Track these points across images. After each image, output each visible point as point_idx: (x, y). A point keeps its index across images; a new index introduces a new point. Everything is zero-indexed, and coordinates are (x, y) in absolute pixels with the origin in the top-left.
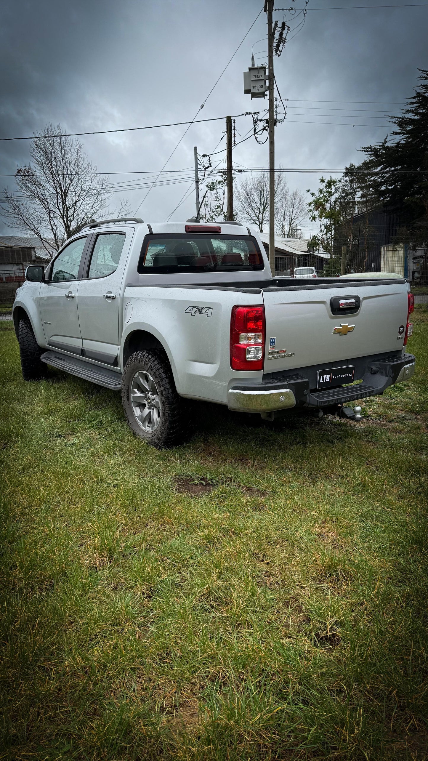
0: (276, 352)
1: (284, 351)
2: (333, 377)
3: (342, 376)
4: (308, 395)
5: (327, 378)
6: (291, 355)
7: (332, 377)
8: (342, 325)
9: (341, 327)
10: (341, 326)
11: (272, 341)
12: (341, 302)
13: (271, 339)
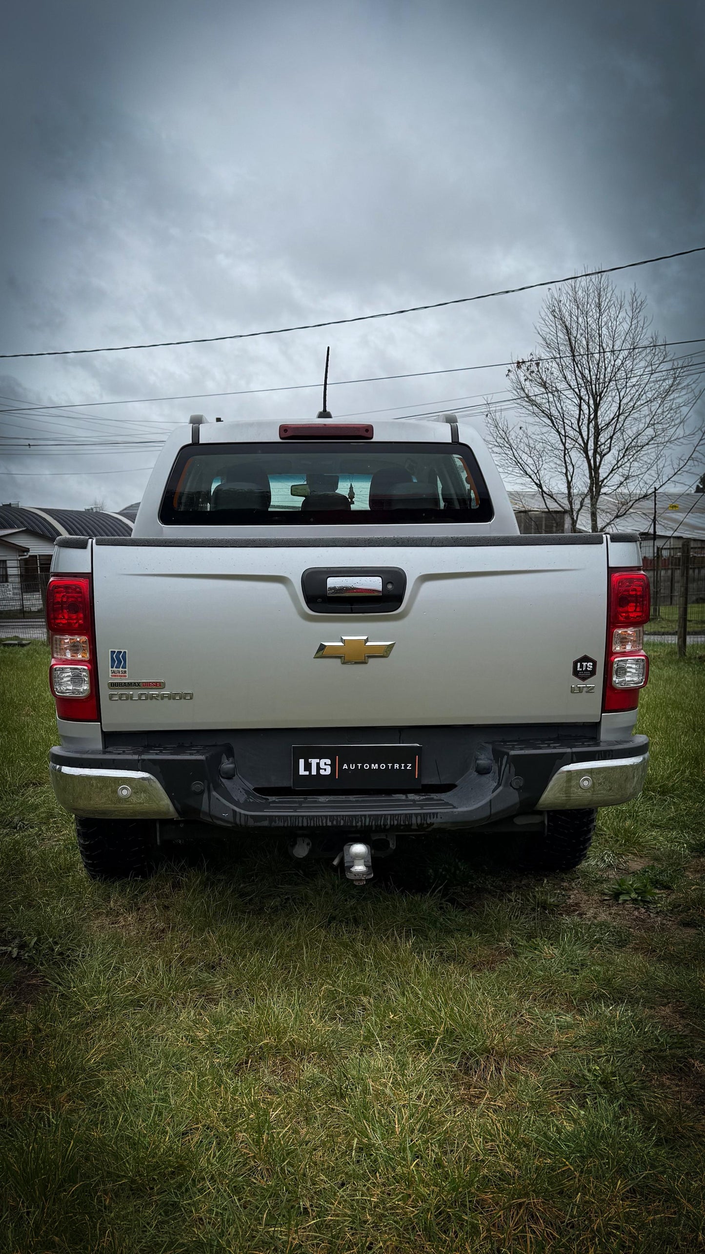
0: (130, 684)
1: (159, 685)
2: (345, 767)
3: (375, 767)
4: (205, 796)
5: (322, 765)
6: (183, 696)
7: (341, 766)
8: (344, 638)
9: (341, 644)
10: (342, 641)
11: (117, 657)
12: (333, 582)
13: (113, 652)
